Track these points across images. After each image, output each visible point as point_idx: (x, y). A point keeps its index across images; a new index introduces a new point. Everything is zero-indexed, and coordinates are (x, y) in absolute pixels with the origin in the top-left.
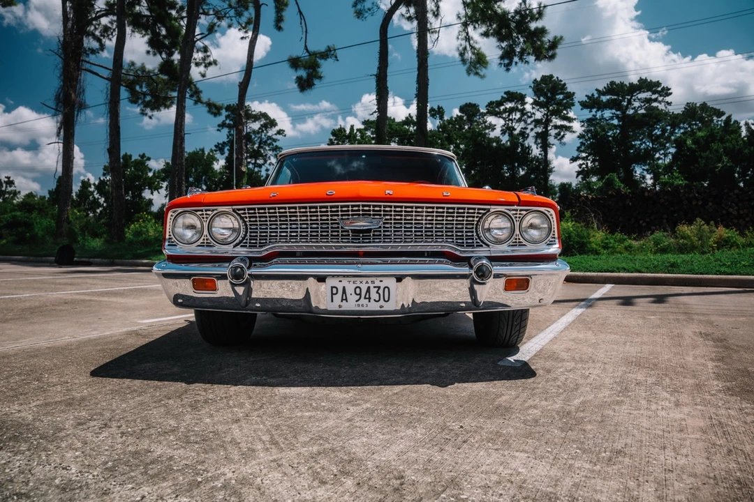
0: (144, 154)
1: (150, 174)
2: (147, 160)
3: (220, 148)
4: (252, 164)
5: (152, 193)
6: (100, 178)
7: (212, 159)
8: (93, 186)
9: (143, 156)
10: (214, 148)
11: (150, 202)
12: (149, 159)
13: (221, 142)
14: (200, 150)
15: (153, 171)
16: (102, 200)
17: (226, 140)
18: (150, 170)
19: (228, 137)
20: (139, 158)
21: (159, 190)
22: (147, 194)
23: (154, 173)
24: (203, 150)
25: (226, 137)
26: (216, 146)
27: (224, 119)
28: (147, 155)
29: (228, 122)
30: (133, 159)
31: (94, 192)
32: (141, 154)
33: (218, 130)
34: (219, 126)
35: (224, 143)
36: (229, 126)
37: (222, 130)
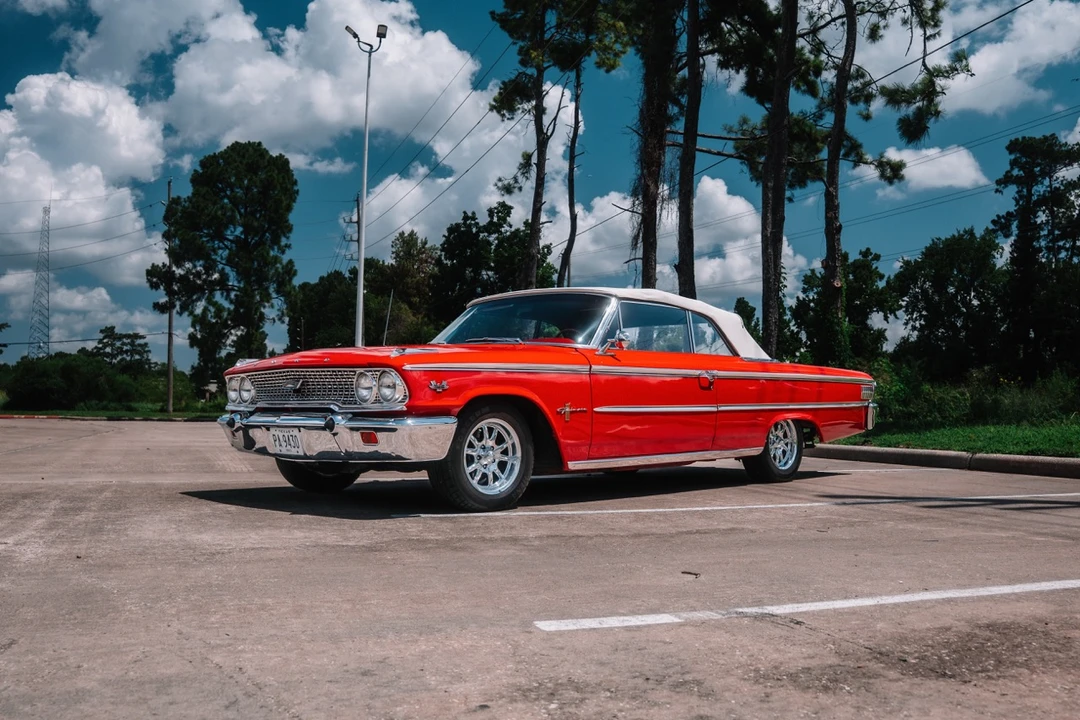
0: (868, 249)
1: (881, 284)
2: (873, 259)
3: (1002, 225)
4: (1067, 250)
5: (886, 318)
6: (798, 298)
7: (988, 246)
8: (788, 312)
9: (866, 253)
10: (991, 227)
11: (880, 335)
12: (877, 257)
13: (1003, 213)
14: (965, 231)
15: (885, 279)
16: (803, 336)
17: (1012, 208)
18: (881, 277)
19: (1017, 202)
20: (860, 257)
21: (897, 313)
22: (876, 320)
23: (888, 282)
24: (971, 232)
25: (1014, 202)
26: (993, 222)
27: (1008, 168)
28: (873, 251)
29: (1016, 172)
30: (851, 260)
31: (790, 321)
32: (864, 250)
33: (997, 191)
34: (998, 182)
35: (1008, 213)
36: (1017, 181)
37: (1005, 191)
